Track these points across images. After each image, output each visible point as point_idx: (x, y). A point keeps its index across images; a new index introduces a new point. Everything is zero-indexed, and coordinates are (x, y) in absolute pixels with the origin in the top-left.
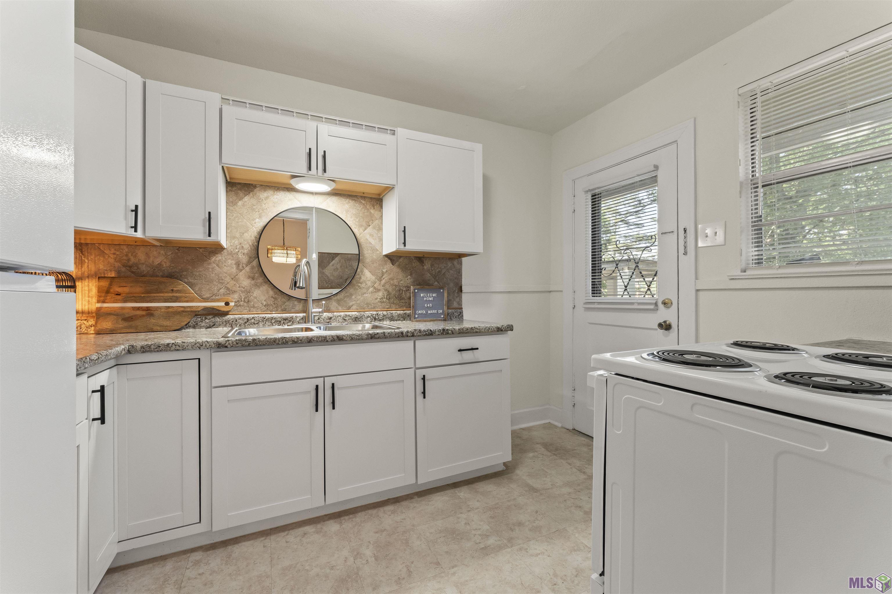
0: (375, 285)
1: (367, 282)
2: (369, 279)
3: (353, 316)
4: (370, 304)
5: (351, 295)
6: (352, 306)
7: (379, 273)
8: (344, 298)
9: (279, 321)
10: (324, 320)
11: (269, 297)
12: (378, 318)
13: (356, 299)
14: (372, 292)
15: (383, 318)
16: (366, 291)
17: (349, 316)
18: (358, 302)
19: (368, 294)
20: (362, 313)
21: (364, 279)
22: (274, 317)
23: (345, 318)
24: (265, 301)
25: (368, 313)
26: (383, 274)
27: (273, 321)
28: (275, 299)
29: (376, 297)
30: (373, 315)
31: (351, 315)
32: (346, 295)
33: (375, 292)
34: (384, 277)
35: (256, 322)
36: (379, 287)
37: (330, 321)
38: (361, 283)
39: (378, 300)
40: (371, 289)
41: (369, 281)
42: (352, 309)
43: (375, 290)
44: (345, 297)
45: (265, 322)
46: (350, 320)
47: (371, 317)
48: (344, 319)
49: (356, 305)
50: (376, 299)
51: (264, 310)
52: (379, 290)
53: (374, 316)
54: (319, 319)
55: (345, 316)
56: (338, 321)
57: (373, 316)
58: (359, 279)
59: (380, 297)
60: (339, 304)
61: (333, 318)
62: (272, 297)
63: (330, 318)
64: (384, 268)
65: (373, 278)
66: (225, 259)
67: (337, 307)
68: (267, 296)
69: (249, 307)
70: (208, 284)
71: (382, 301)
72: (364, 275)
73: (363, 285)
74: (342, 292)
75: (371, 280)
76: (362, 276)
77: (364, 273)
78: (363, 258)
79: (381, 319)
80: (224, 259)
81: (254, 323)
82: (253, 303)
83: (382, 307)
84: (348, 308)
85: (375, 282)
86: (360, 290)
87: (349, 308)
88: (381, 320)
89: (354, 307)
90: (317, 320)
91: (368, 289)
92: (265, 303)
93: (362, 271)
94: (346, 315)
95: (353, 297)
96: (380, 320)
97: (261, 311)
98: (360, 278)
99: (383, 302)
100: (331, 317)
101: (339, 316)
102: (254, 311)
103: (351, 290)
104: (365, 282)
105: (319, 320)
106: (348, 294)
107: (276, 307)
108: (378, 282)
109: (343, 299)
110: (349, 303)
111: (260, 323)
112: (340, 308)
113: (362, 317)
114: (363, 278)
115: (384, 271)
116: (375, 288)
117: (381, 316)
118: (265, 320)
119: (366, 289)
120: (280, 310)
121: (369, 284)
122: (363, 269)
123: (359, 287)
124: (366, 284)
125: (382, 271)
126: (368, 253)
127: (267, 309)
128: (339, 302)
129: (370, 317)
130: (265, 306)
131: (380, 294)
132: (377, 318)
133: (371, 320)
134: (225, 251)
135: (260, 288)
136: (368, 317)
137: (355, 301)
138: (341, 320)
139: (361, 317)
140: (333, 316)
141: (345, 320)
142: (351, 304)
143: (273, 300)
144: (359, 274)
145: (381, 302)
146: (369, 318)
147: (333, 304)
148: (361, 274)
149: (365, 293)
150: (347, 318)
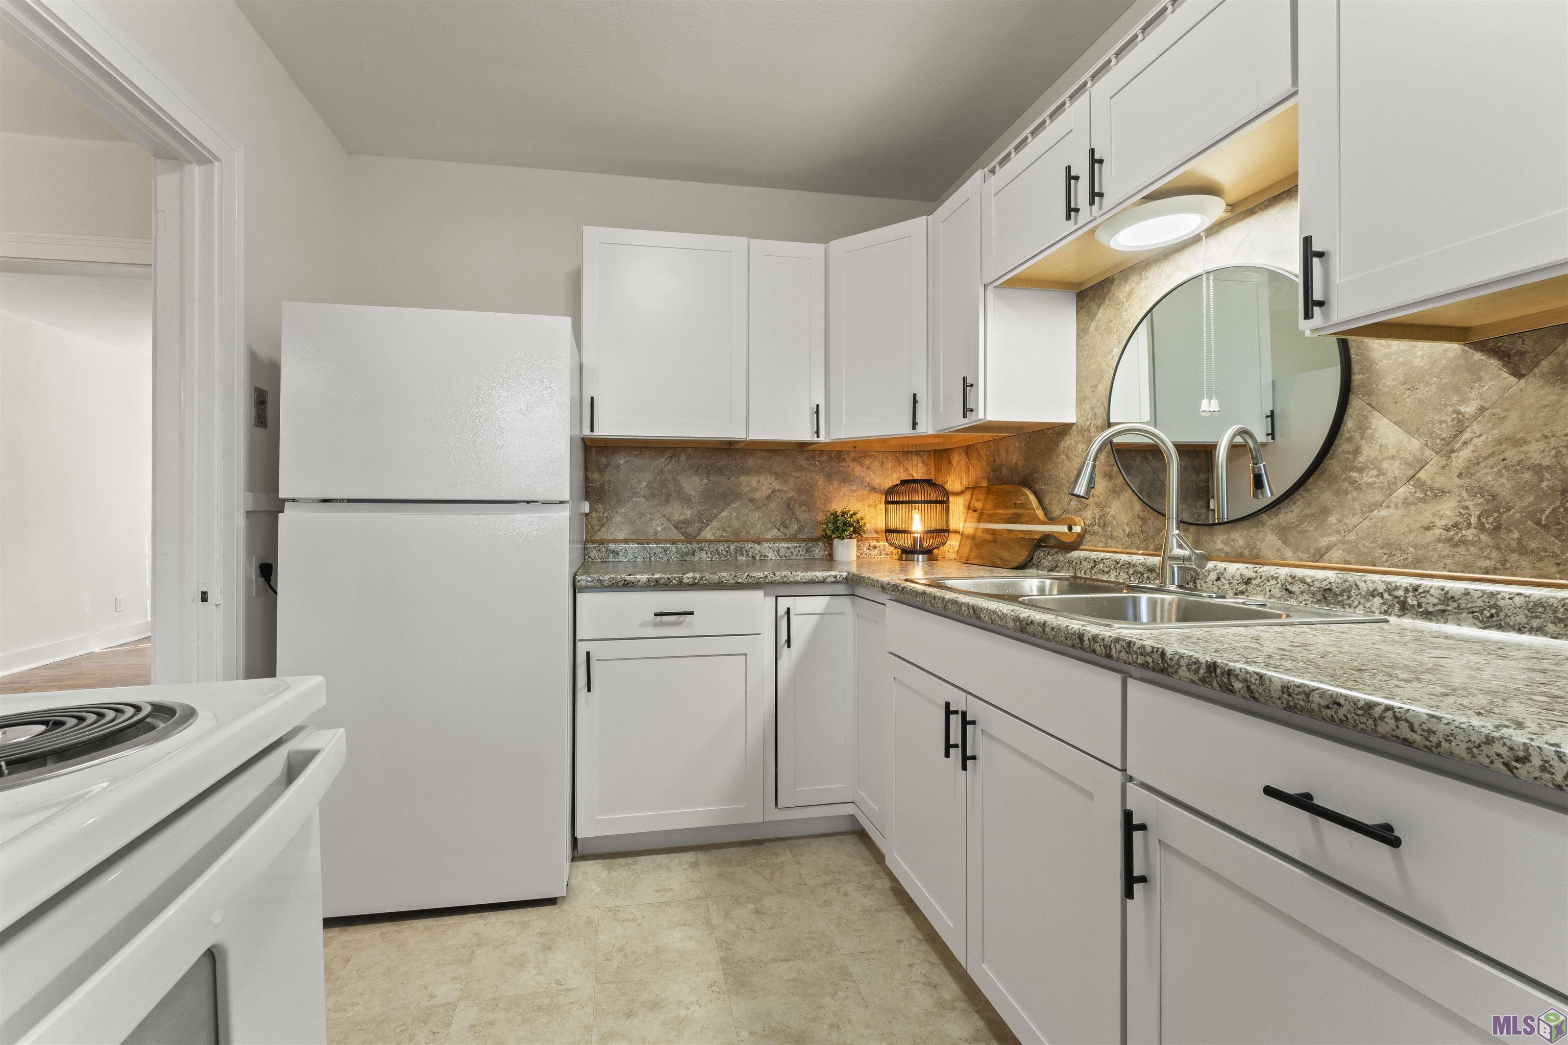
0: (1422, 475)
1: (1385, 465)
2: (1392, 451)
3: (1317, 584)
4: (1399, 548)
5: (1325, 512)
6: (1329, 548)
7: (1441, 422)
8: (1301, 522)
9: (1140, 572)
10: (1230, 583)
11: (1133, 516)
12: (1420, 605)
13: (1342, 527)
14: (1406, 503)
15: (1443, 607)
16: (1379, 497)
17: (1303, 581)
18: (1351, 537)
19: (1392, 510)
20: (1353, 577)
21: (1373, 454)
22: (1133, 563)
23: (1290, 587)
24: (1127, 524)
25: (1376, 580)
26: (1461, 424)
27: (1131, 572)
28: (1144, 520)
29: (1427, 520)
30: (1397, 588)
31: (1308, 580)
32: (1308, 511)
33: (1423, 500)
34: (1466, 435)
35: (1106, 570)
36: (1441, 482)
37: (1247, 590)
38: (1361, 470)
39: (1438, 531)
40: (1402, 490)
41: (1393, 457)
42: (1330, 562)
43: (1419, 494)
44: (1302, 519)
45: (1118, 571)
46: (1306, 597)
47: (1386, 596)
48: (1287, 590)
49: (1344, 547)
50: (1427, 528)
51: (1127, 544)
52: (1439, 494)
53: (1401, 593)
54: (1218, 579)
55: (1290, 580)
56: (1268, 593)
57: (1395, 593)
58: (1350, 457)
59: (1443, 523)
60: (1285, 541)
61: (1254, 582)
62: (1139, 517)
63: (1248, 581)
64: (1464, 400)
65: (1414, 445)
66: (1075, 442)
67: (1279, 550)
68: (1131, 515)
69: (1105, 536)
70: (1058, 493)
71: (1457, 538)
72: (1372, 438)
73: (1368, 477)
74: (1294, 503)
75: (1403, 454)
76: (1363, 442)
77: (1370, 431)
78: (1369, 378)
79: (1431, 609)
80: (1073, 443)
81: (1103, 571)
82: (1110, 529)
83: (1458, 564)
84: (1314, 555)
85: (1419, 461)
86: (1355, 493)
87: (1318, 557)
88: (1430, 613)
89: (1336, 554)
90: (1215, 583)
91: (1390, 488)
92: (1127, 529)
93: (1362, 428)
94: (1294, 578)
95: (1332, 519)
96: (1427, 615)
97: (1122, 547)
98: (1357, 451)
99: (1463, 542)
100: (1249, 579)
101: (1273, 577)
102: (1113, 545)
103: (1323, 496)
104: (1375, 463)
105: (1219, 583)
106: (1313, 510)
107: (1145, 540)
108: (1436, 461)
109: (1298, 526)
110: (1316, 541)
111: (1111, 571)
112: (1289, 553)
113: (1348, 590)
114: (1368, 451)
115: (1469, 409)
116: (1421, 485)
117: (1436, 601)
118: (1119, 566)
119: (1381, 488)
120: (1152, 547)
121: (1394, 469)
122: (1366, 417)
123: (1353, 482)
124: (1381, 473)
125: (1459, 412)
126: (1388, 356)
127: (1132, 543)
128: (1283, 532)
129: (1381, 596)
130: (1128, 536)
131: (1448, 509)
132: (1411, 601)
133: (1385, 607)
134: (1074, 428)
135: (1119, 498)
136: (1373, 594)
137: (1338, 532)
138: (1277, 592)
139: (1344, 590)
140: (1254, 575)
141: (1290, 592)
142: (1323, 542)
143: (1140, 523)
144: (1350, 439)
145: (1449, 540)
146: (1377, 601)
147: (1267, 539)
148: (1357, 435)
149: (1378, 505)
150: (1294, 589)
